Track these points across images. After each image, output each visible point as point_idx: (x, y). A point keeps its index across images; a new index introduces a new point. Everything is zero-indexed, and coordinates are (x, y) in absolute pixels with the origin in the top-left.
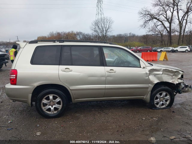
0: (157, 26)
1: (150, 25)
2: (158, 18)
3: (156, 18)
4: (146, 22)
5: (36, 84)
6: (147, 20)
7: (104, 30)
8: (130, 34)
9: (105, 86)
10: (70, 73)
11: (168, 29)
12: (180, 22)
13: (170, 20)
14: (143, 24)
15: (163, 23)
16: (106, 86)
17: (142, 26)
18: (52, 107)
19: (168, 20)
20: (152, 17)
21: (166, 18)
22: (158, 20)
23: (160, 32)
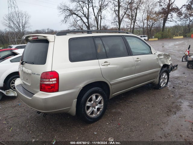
0: (77, 21)
1: (71, 20)
2: (77, 14)
3: (75, 14)
4: (66, 17)
5: (82, 85)
6: (67, 15)
7: (20, 25)
8: (48, 29)
9: (134, 75)
10: (109, 66)
11: (87, 24)
12: (96, 18)
13: (87, 16)
14: (63, 19)
15: (81, 19)
16: (136, 75)
17: (63, 21)
18: (95, 109)
19: (85, 15)
20: (72, 13)
21: (83, 14)
22: (77, 15)
23: (80, 27)
